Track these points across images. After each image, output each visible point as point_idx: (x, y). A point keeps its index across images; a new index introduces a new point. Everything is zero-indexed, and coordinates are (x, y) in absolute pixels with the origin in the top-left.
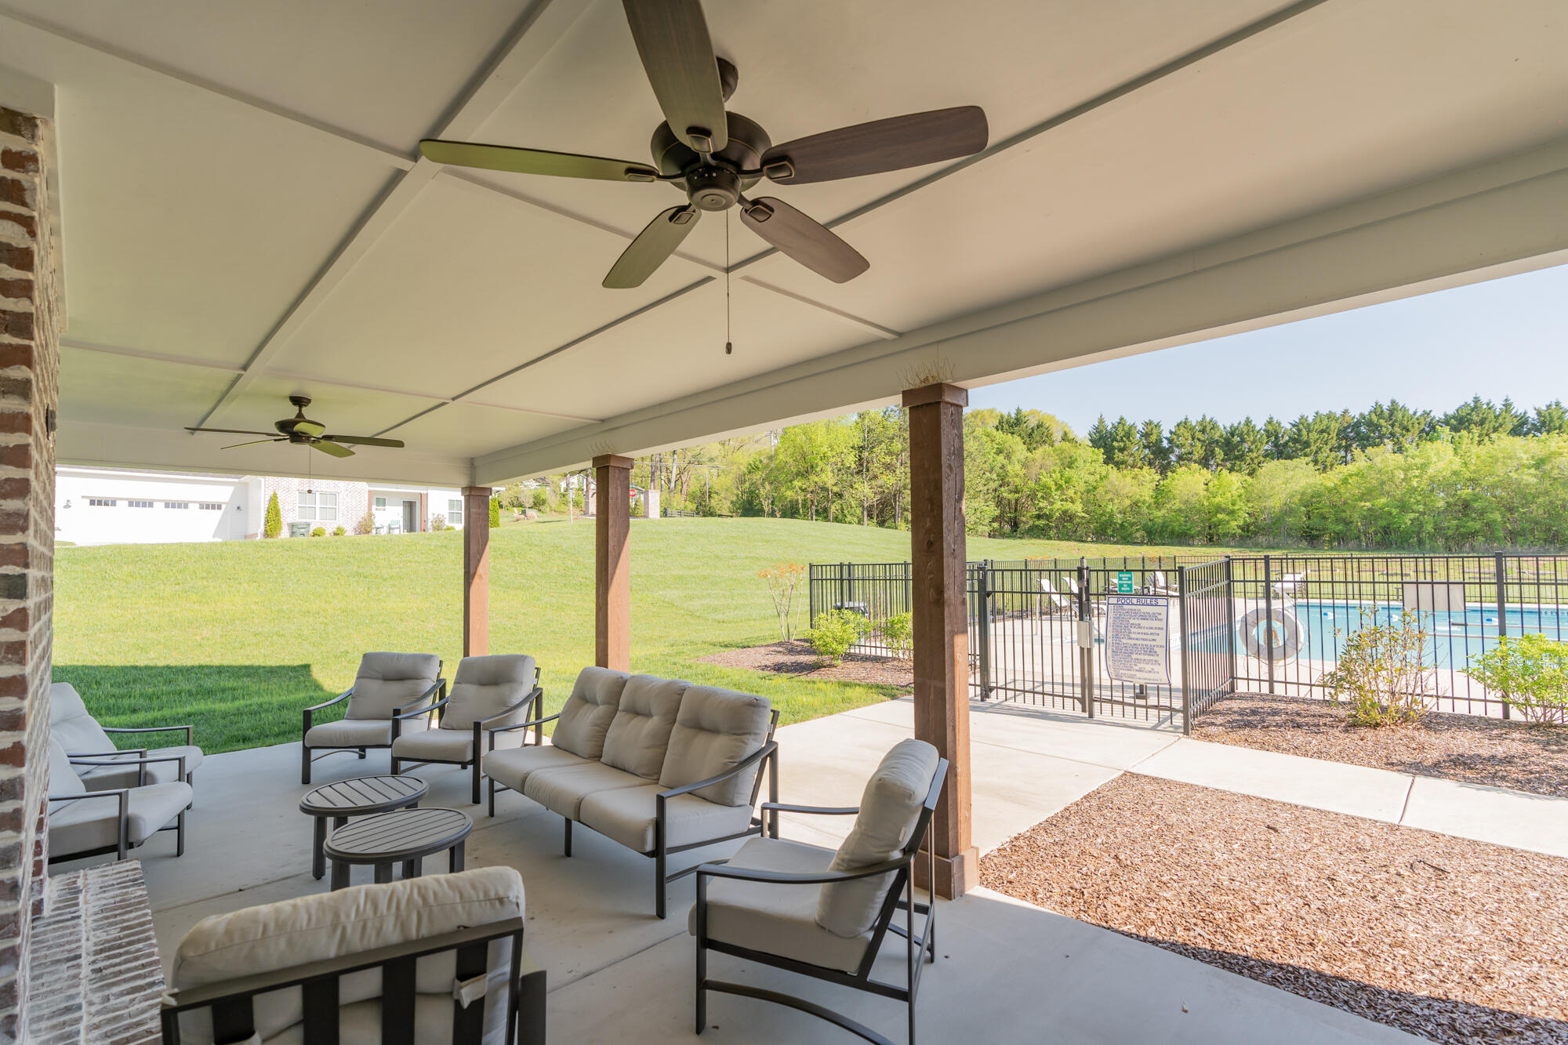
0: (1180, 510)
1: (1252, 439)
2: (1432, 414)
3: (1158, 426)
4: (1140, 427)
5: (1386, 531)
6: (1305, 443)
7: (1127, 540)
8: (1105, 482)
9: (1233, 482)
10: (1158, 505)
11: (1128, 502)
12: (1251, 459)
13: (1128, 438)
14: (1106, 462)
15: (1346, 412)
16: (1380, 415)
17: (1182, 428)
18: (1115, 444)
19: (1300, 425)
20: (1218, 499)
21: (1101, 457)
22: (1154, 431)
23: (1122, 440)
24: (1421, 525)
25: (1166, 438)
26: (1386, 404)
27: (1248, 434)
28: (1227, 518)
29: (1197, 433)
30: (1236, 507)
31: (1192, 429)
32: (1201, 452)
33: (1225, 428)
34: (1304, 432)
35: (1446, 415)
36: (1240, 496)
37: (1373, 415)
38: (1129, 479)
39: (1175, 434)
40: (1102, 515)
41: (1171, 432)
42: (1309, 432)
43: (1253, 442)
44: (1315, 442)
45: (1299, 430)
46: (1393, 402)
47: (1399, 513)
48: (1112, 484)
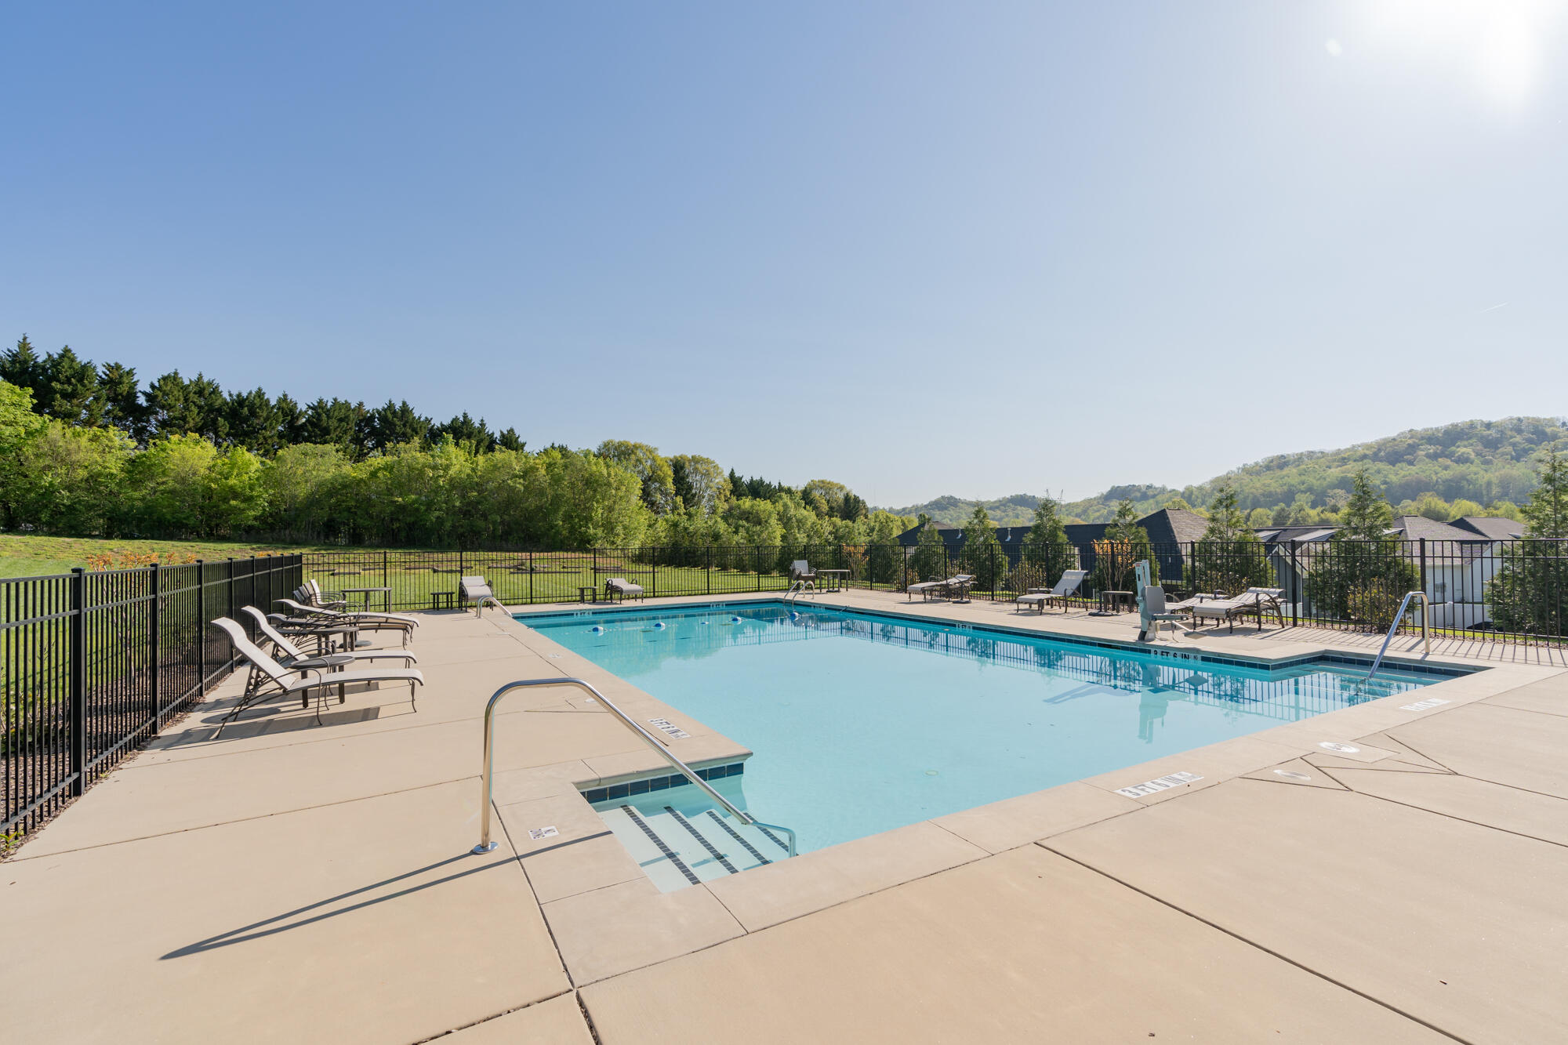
0: (173, 492)
1: (265, 414)
2: (432, 422)
3: (130, 373)
4: (100, 370)
5: (411, 527)
6: (325, 428)
7: (76, 530)
8: (40, 440)
9: (250, 461)
10: (135, 484)
11: (82, 473)
12: (265, 438)
13: (81, 380)
14: (38, 409)
15: (361, 404)
16: (394, 413)
17: (170, 385)
18: (55, 385)
19: (319, 408)
20: (232, 481)
21: (28, 402)
22: (125, 380)
23: (69, 382)
24: (442, 524)
25: (144, 393)
26: (398, 406)
27: (260, 407)
28: (242, 506)
29: (191, 395)
30: (255, 493)
31: (185, 388)
32: (197, 420)
33: (231, 395)
34: (324, 417)
35: (442, 425)
36: (257, 479)
37: (388, 413)
38: (84, 441)
39: (160, 389)
40: (29, 491)
41: (153, 386)
42: (328, 417)
43: (267, 419)
44: (335, 429)
45: (319, 415)
46: (404, 403)
47: (426, 510)
48: (52, 444)
